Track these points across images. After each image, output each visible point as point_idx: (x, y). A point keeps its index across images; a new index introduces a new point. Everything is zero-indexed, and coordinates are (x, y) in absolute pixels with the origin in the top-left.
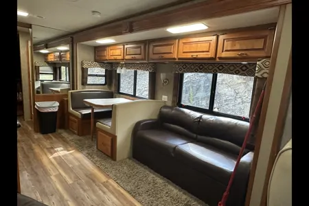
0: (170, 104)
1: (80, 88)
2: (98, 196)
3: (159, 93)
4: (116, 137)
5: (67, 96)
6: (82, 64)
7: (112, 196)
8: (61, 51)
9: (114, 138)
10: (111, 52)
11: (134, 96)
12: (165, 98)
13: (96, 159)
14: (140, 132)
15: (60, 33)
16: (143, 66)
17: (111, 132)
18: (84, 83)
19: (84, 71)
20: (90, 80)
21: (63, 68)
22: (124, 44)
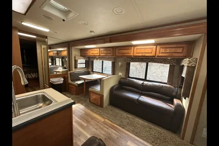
0: (123, 77)
4: (103, 96)
6: (75, 57)
7: (113, 130)
11: (102, 73)
12: (120, 74)
16: (108, 59)
17: (100, 93)
18: (76, 67)
19: (76, 61)
20: (79, 66)
22: (100, 48)
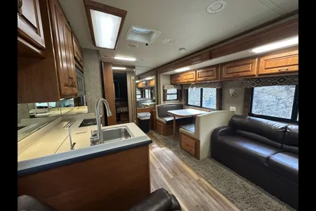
1: (162, 103)
2: (198, 195)
3: (225, 105)
4: (199, 141)
5: (155, 108)
6: (164, 87)
8: (146, 81)
9: (197, 142)
10: (185, 77)
11: (201, 107)
12: (233, 109)
13: (183, 156)
14: (220, 138)
15: (149, 69)
17: (195, 137)
18: (165, 100)
19: (165, 91)
20: (168, 97)
21: (147, 91)
